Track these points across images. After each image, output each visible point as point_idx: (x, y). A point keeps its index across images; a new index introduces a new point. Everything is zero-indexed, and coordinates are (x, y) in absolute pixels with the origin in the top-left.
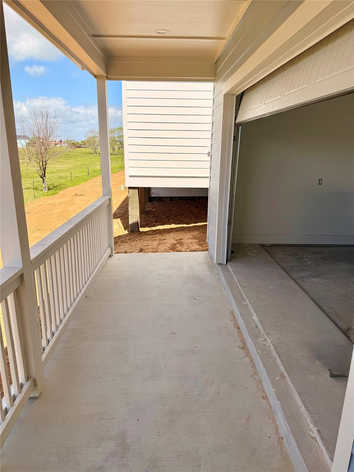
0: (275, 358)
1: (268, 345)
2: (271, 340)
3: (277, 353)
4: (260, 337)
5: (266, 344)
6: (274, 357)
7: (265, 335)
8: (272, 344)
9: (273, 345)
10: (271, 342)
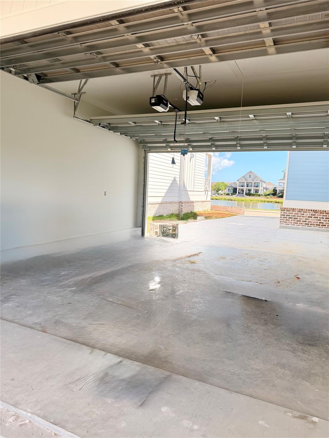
0: (55, 434)
1: (27, 421)
2: (29, 410)
3: (55, 425)
4: (6, 417)
5: (23, 422)
6: (53, 434)
7: (13, 408)
8: (37, 415)
9: (39, 416)
10: (31, 413)
